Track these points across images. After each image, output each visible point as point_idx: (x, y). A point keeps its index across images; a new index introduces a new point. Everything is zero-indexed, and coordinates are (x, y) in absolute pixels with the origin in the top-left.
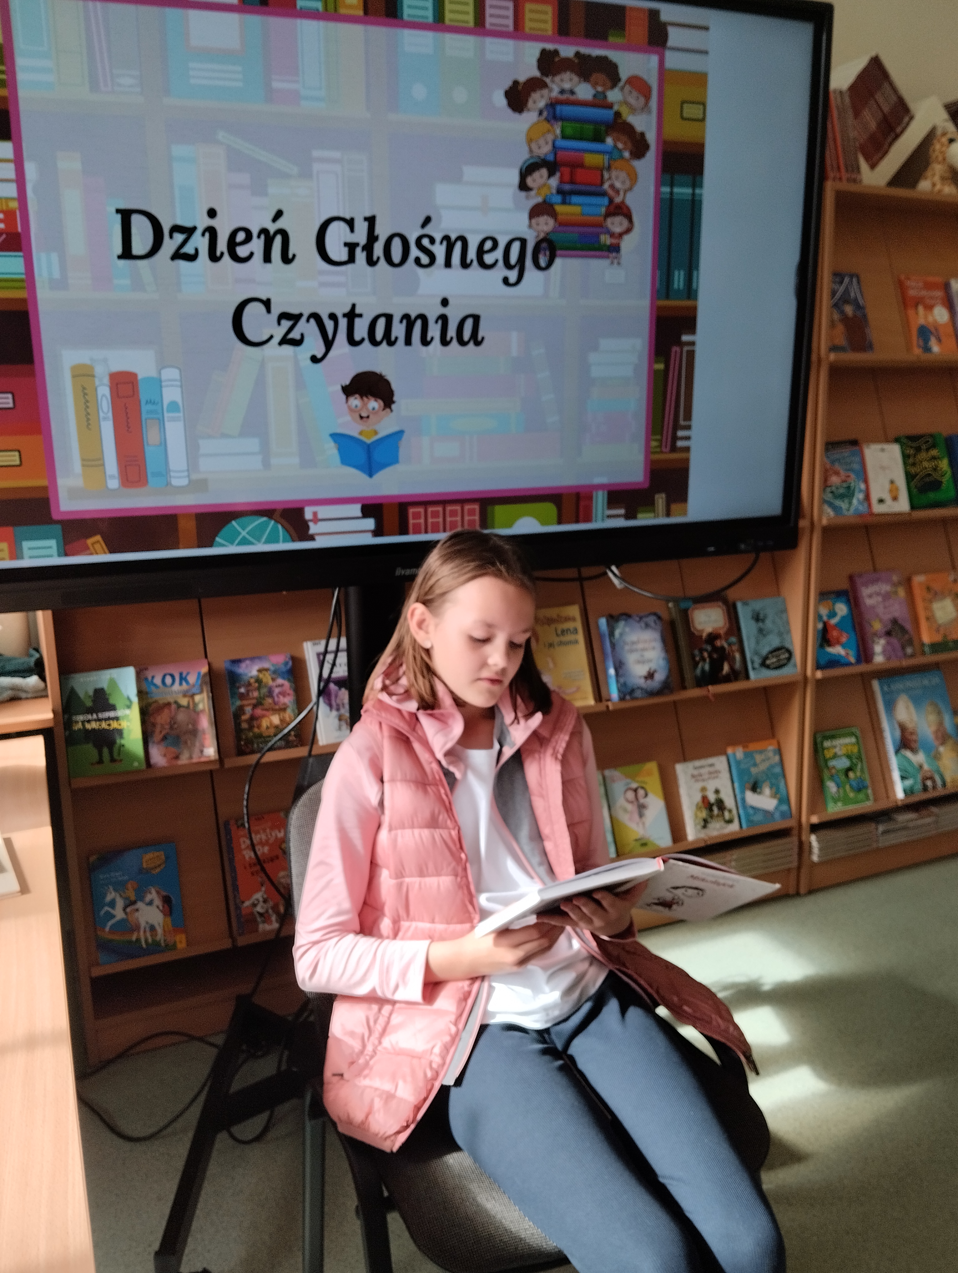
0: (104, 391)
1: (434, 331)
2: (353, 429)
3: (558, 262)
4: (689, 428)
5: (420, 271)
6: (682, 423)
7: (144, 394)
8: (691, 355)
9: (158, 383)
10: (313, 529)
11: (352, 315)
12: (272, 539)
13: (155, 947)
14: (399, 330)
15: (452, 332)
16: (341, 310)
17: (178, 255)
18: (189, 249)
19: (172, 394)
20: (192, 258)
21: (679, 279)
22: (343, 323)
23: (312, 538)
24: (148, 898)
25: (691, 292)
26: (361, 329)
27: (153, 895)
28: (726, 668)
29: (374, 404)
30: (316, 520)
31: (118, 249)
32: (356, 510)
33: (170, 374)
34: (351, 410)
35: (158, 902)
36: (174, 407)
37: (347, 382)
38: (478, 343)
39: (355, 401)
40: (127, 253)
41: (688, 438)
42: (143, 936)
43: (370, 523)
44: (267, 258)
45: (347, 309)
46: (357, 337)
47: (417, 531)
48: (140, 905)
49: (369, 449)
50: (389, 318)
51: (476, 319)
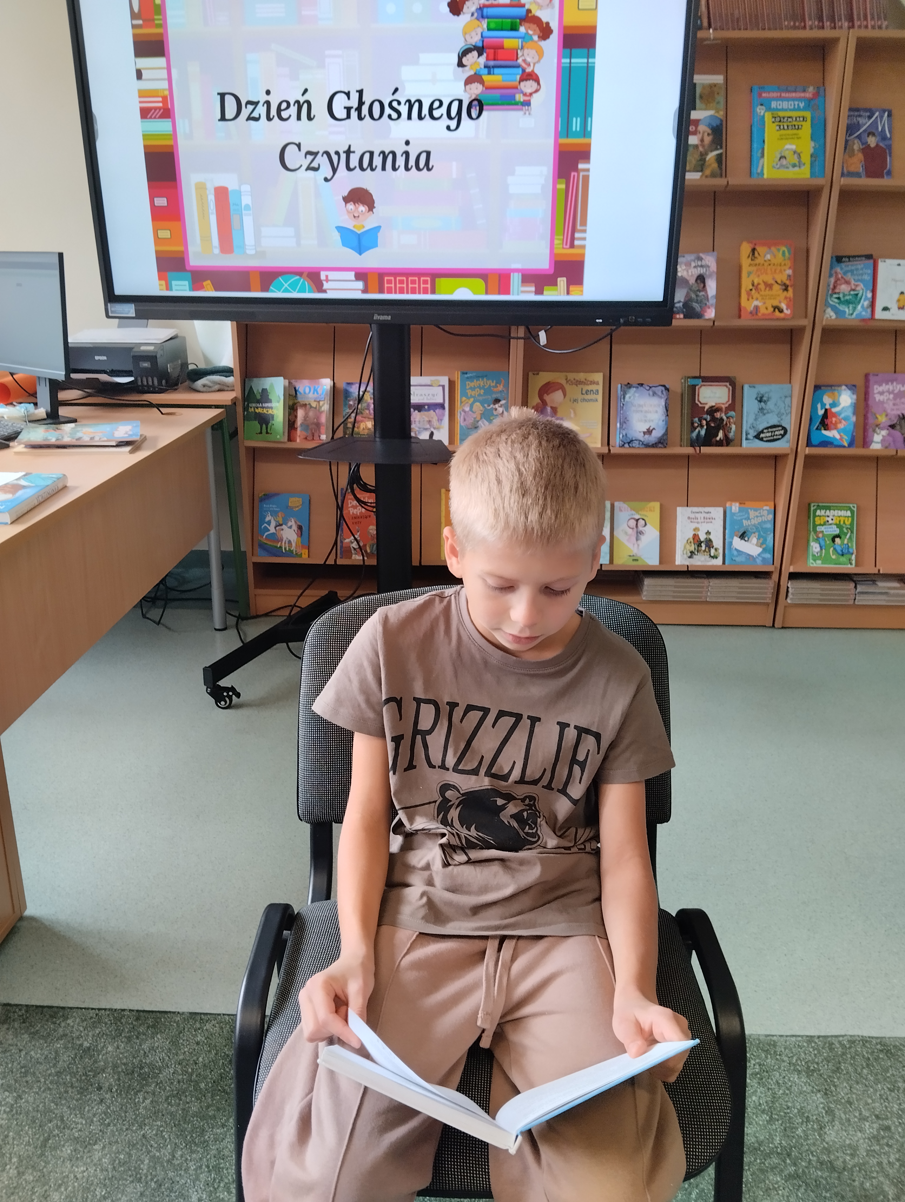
0: (211, 198)
1: (401, 161)
2: (350, 224)
3: (485, 113)
4: (584, 231)
5: (391, 122)
6: (579, 227)
7: (232, 200)
8: (586, 179)
9: (239, 193)
10: (326, 286)
11: (348, 152)
12: (302, 290)
13: (290, 553)
14: (378, 161)
15: (412, 162)
16: (342, 149)
17: (249, 118)
18: (255, 115)
19: (246, 200)
20: (257, 119)
21: (576, 124)
22: (343, 157)
23: (325, 291)
24: (290, 524)
25: (586, 132)
26: (354, 161)
27: (292, 523)
28: (721, 435)
29: (362, 208)
30: (327, 280)
31: (219, 116)
32: (351, 275)
33: (245, 188)
34: (348, 212)
35: (295, 527)
36: (247, 207)
37: (346, 194)
38: (429, 169)
39: (351, 206)
40: (223, 118)
41: (584, 239)
42: (284, 546)
43: (360, 285)
44: (299, 118)
45: (346, 148)
46: (352, 166)
47: (390, 291)
48: (284, 527)
49: (359, 236)
50: (372, 154)
51: (428, 154)
